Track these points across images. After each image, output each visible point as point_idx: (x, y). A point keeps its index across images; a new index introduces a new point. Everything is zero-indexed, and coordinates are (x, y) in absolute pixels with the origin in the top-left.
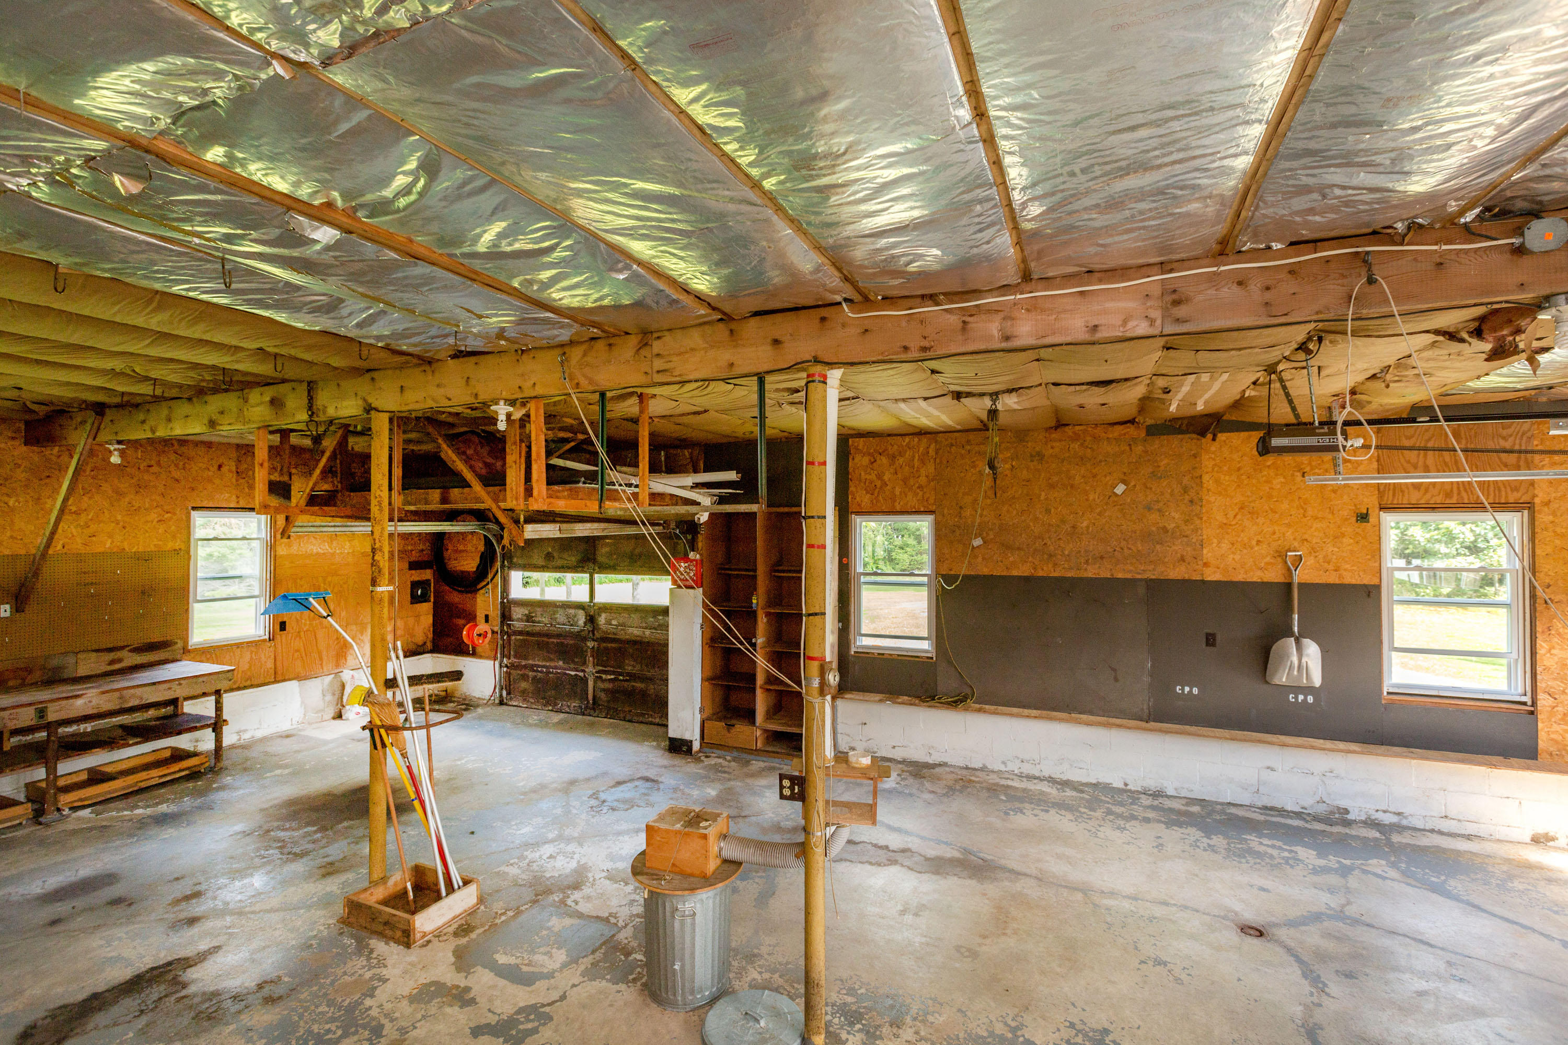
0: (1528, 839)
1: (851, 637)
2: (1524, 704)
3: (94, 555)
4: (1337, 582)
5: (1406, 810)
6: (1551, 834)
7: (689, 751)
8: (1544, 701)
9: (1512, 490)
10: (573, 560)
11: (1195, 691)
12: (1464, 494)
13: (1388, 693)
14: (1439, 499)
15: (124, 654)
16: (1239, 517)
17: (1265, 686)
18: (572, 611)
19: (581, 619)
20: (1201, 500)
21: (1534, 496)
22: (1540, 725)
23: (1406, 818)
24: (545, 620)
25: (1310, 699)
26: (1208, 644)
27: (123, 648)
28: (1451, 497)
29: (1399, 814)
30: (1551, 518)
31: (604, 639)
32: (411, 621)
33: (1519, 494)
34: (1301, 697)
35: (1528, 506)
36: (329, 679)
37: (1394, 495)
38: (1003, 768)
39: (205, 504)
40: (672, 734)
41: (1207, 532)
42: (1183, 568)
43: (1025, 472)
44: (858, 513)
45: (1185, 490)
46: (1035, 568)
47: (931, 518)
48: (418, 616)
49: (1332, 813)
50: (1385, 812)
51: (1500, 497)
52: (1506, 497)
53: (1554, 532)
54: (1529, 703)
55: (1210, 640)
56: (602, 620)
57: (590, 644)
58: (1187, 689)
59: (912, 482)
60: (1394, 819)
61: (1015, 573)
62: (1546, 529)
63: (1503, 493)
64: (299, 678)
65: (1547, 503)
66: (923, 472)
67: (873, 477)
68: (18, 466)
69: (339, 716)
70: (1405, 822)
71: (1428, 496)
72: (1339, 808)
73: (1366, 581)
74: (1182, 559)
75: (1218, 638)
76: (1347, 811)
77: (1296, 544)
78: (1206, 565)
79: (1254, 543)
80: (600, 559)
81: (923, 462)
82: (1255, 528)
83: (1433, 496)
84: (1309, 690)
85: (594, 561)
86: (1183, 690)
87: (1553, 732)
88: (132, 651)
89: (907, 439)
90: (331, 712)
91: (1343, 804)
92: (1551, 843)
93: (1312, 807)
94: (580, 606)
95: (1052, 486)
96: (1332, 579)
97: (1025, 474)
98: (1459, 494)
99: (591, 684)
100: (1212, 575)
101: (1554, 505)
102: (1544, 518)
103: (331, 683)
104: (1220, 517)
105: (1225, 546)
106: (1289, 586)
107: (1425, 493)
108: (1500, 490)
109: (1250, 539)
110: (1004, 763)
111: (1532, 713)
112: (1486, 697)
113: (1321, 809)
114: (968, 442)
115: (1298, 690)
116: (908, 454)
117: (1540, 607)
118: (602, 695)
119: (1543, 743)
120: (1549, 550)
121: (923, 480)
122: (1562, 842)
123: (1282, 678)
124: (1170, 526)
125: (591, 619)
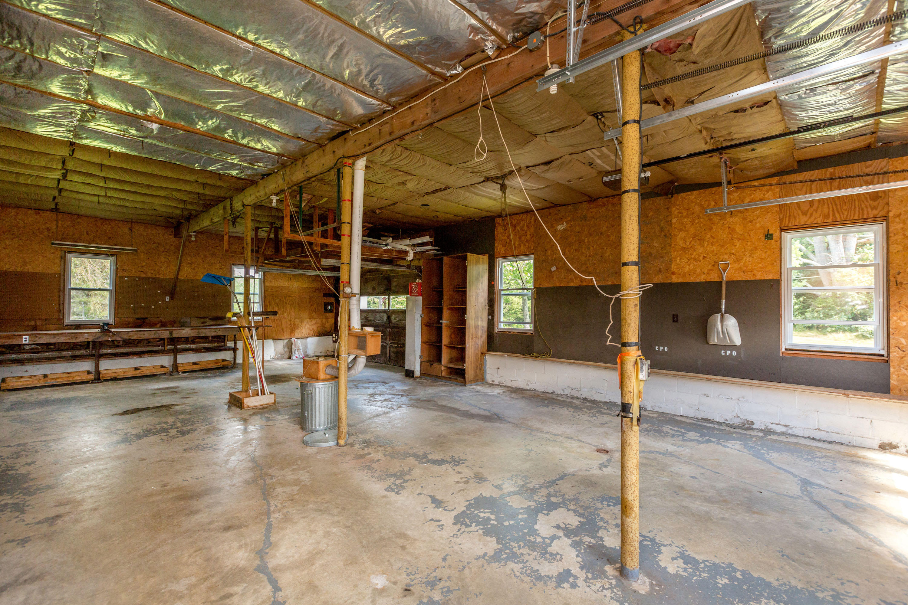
0: (876, 446)
1: (496, 323)
2: (883, 355)
3: (197, 280)
4: (752, 279)
5: (792, 424)
6: (894, 443)
7: (413, 376)
8: (895, 354)
9: (872, 210)
10: (382, 289)
11: (666, 349)
12: (837, 215)
13: (786, 349)
14: (819, 220)
15: (207, 320)
16: (693, 243)
17: (707, 346)
18: (382, 314)
19: (385, 318)
20: (670, 234)
21: (889, 211)
22: (892, 370)
23: (791, 429)
24: (372, 319)
25: (734, 353)
26: (674, 321)
27: (206, 318)
28: (828, 218)
29: (786, 426)
30: (901, 225)
31: (394, 327)
32: (324, 320)
33: (877, 212)
34: (728, 352)
35: (885, 218)
36: (286, 341)
37: (789, 221)
38: (562, 393)
39: (237, 263)
40: (406, 368)
41: (674, 254)
42: (660, 276)
43: (577, 228)
44: (499, 257)
45: (662, 230)
46: (581, 281)
47: (532, 257)
48: (327, 319)
49: (743, 424)
50: (777, 424)
51: (863, 214)
52: (868, 213)
53: (904, 235)
54: (886, 355)
55: (675, 319)
56: (393, 317)
57: (388, 330)
58: (661, 348)
59: (523, 238)
60: (784, 429)
61: (572, 284)
62: (897, 234)
63: (865, 212)
64: (274, 339)
65: (899, 215)
66: (529, 233)
67: (506, 238)
68: (171, 245)
69: (290, 358)
70: (790, 432)
71: (812, 218)
72: (747, 421)
73: (770, 277)
74: (660, 271)
75: (680, 318)
76: (753, 423)
77: (726, 257)
78: (673, 273)
79: (701, 258)
80: (393, 288)
81: (528, 227)
82: (702, 248)
83: (815, 218)
84: (733, 347)
85: (390, 289)
86: (659, 348)
87: (902, 375)
88: (210, 319)
89: (521, 216)
90: (287, 355)
91: (750, 418)
92: (894, 450)
93: (731, 420)
94: (384, 311)
95: (591, 234)
96: (749, 277)
97: (577, 229)
98: (834, 214)
99: (388, 349)
100: (675, 279)
101: (903, 217)
102: (896, 226)
103: (287, 343)
104: (681, 244)
105: (684, 260)
106: (720, 283)
107: (810, 217)
108: (863, 210)
109: (699, 256)
110: (563, 390)
111: (887, 361)
112: (853, 351)
113: (737, 421)
114: (550, 214)
115: (726, 347)
116: (522, 223)
117: (893, 288)
118: (392, 354)
119: (894, 382)
120: (900, 248)
121: (528, 237)
122: (902, 449)
123: (714, 340)
124: (654, 252)
125: (389, 318)
